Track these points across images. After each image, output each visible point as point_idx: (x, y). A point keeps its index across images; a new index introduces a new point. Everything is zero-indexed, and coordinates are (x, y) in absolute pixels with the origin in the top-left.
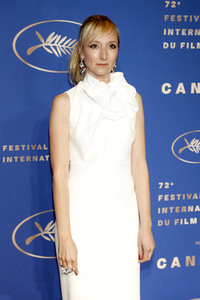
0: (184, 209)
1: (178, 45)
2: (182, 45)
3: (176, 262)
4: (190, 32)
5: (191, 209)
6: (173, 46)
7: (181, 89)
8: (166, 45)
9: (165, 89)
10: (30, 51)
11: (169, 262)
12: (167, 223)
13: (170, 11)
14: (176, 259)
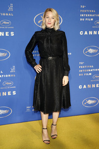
0: (87, 70)
1: (85, 19)
2: (86, 19)
3: (85, 87)
4: (89, 15)
5: (89, 70)
6: (83, 20)
7: (86, 33)
8: (81, 19)
9: (81, 33)
10: (39, 22)
11: (83, 87)
12: (82, 75)
13: (82, 9)
14: (85, 86)
